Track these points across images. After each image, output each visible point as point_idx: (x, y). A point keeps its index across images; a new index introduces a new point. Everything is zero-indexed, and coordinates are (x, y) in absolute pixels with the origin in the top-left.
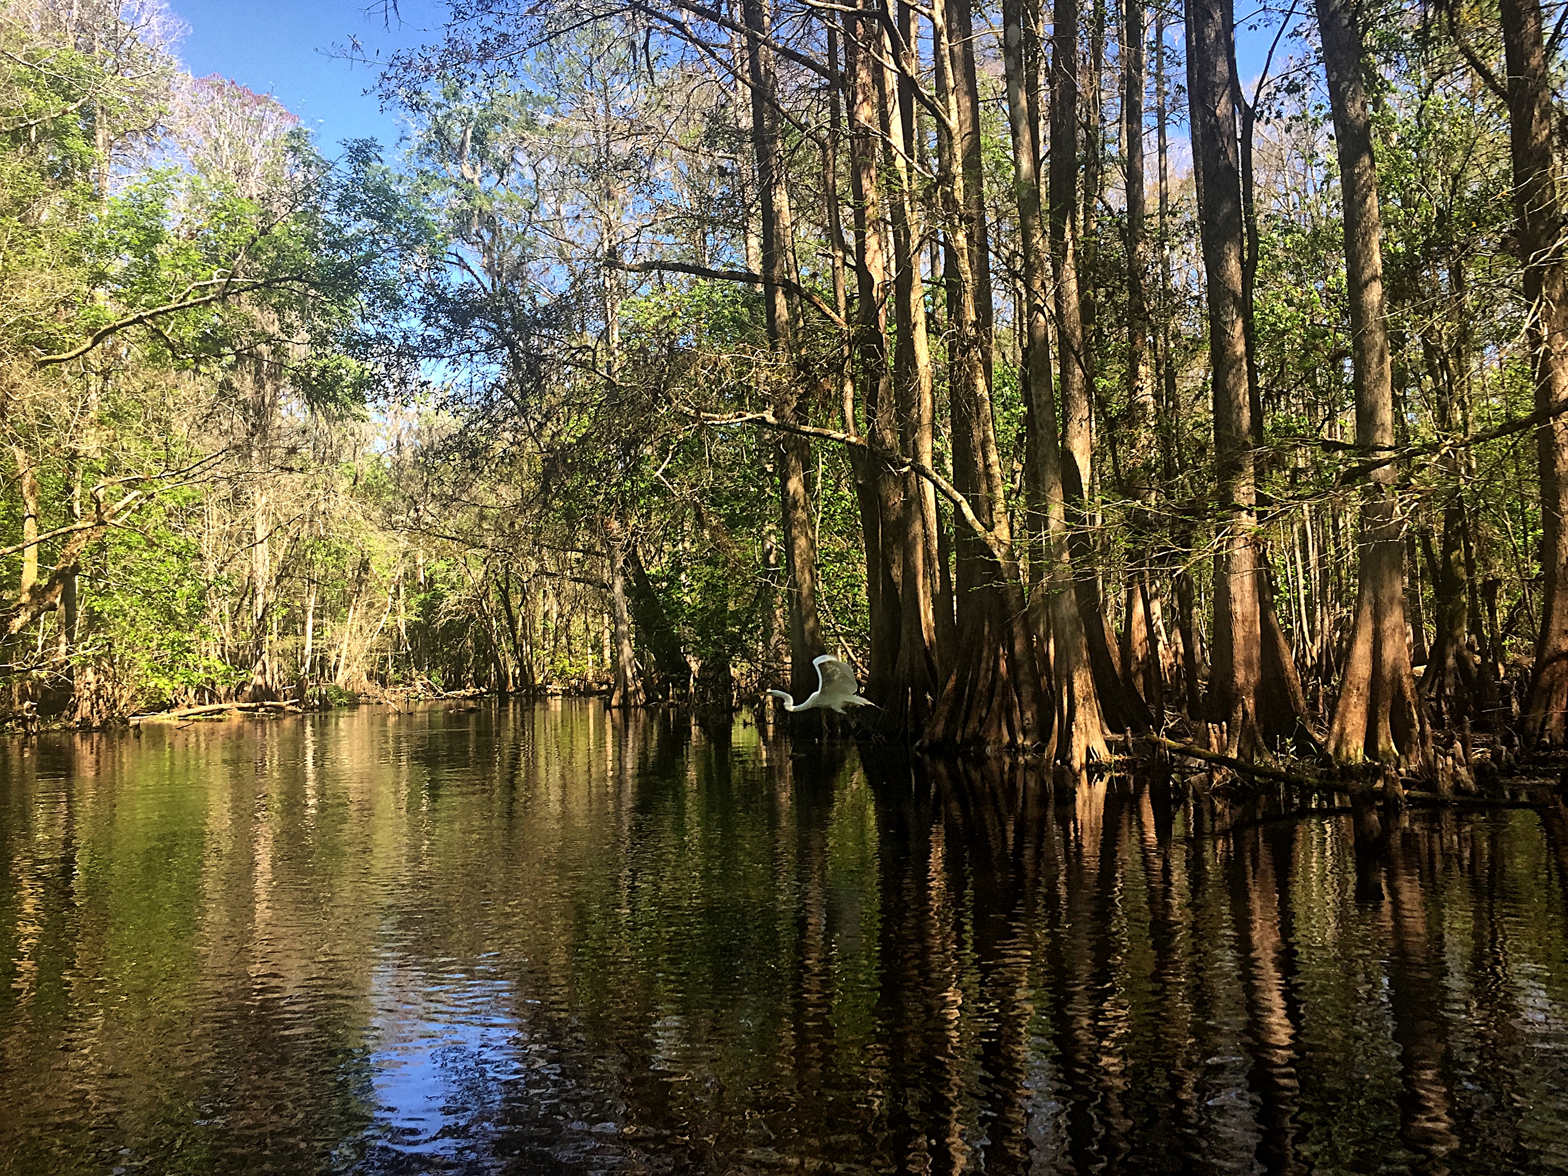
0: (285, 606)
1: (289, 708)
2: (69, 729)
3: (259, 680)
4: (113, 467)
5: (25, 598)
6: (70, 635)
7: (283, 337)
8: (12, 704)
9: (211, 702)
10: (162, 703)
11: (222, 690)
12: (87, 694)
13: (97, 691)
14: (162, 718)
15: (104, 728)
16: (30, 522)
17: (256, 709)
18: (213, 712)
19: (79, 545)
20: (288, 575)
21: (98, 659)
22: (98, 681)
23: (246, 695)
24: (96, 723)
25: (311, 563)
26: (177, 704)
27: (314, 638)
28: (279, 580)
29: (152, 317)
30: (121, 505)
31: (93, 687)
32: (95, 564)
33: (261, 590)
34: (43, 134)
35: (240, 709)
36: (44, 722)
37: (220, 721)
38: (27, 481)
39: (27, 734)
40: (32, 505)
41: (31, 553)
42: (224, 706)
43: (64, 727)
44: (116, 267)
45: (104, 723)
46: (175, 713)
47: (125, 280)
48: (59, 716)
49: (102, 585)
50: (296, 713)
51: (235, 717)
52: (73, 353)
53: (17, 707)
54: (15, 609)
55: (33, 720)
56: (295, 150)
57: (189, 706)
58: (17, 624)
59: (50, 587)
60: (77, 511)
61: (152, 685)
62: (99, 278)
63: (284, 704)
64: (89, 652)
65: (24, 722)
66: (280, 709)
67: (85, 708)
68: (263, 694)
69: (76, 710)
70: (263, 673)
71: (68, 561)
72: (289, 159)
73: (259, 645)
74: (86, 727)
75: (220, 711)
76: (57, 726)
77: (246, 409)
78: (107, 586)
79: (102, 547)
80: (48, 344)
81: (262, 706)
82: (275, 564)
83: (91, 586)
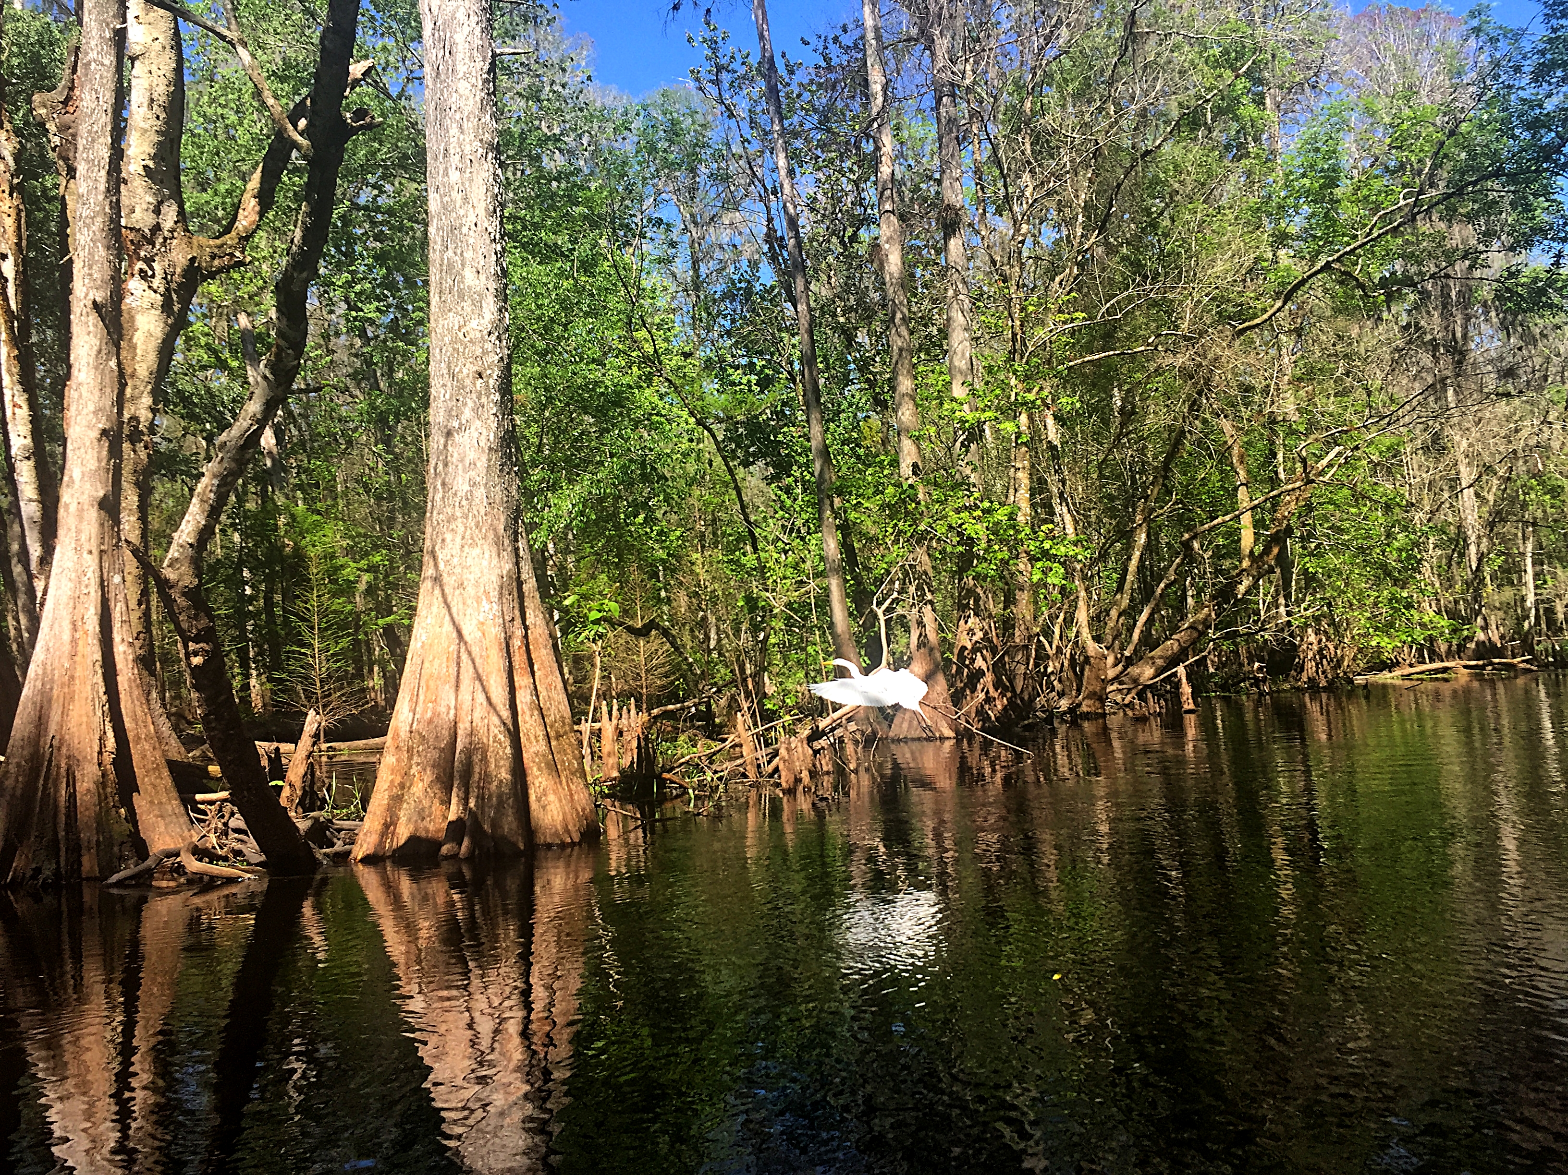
0: (1500, 554)
1: (1522, 665)
2: (1298, 689)
3: (1481, 636)
4: (1312, 426)
5: (1246, 564)
6: (1287, 597)
7: (1481, 247)
8: (1241, 665)
9: (1432, 660)
10: (1383, 662)
11: (1443, 648)
12: (1310, 655)
13: (1320, 651)
14: (1385, 677)
15: (1331, 688)
16: (1243, 489)
17: (1483, 667)
18: (1437, 671)
19: (1290, 507)
20: (1502, 520)
21: (1317, 619)
22: (1320, 641)
23: (1470, 653)
24: (1323, 683)
25: (1524, 506)
26: (1398, 663)
27: (1536, 587)
28: (1491, 525)
29: (1338, 260)
30: (1324, 462)
31: (1315, 647)
32: (1304, 525)
33: (1473, 538)
34: (1219, 112)
35: (1466, 667)
36: (1274, 682)
37: (1446, 680)
38: (1235, 451)
39: (1261, 694)
40: (1242, 473)
41: (1246, 519)
42: (1446, 664)
43: (1293, 687)
44: (1295, 225)
45: (1331, 683)
46: (1398, 672)
47: (1306, 235)
48: (1288, 676)
49: (1313, 546)
50: (1530, 671)
51: (1462, 676)
52: (1266, 316)
53: (1246, 668)
54: (1238, 575)
55: (1264, 680)
56: (1477, 31)
57: (1411, 665)
58: (1242, 588)
59: (1267, 551)
60: (1282, 476)
61: (1374, 643)
62: (1281, 239)
63: (1515, 661)
64: (1309, 613)
65: (1257, 682)
66: (1510, 667)
67: (1310, 666)
68: (1486, 651)
69: (1302, 670)
70: (1485, 628)
71: (1280, 524)
72: (1472, 43)
73: (1477, 598)
74: (1313, 686)
75: (1445, 670)
76: (1287, 686)
77: (1435, 348)
78: (1318, 546)
79: (1310, 508)
80: (1243, 313)
81: (1491, 664)
82: (1485, 509)
83: (1304, 548)
